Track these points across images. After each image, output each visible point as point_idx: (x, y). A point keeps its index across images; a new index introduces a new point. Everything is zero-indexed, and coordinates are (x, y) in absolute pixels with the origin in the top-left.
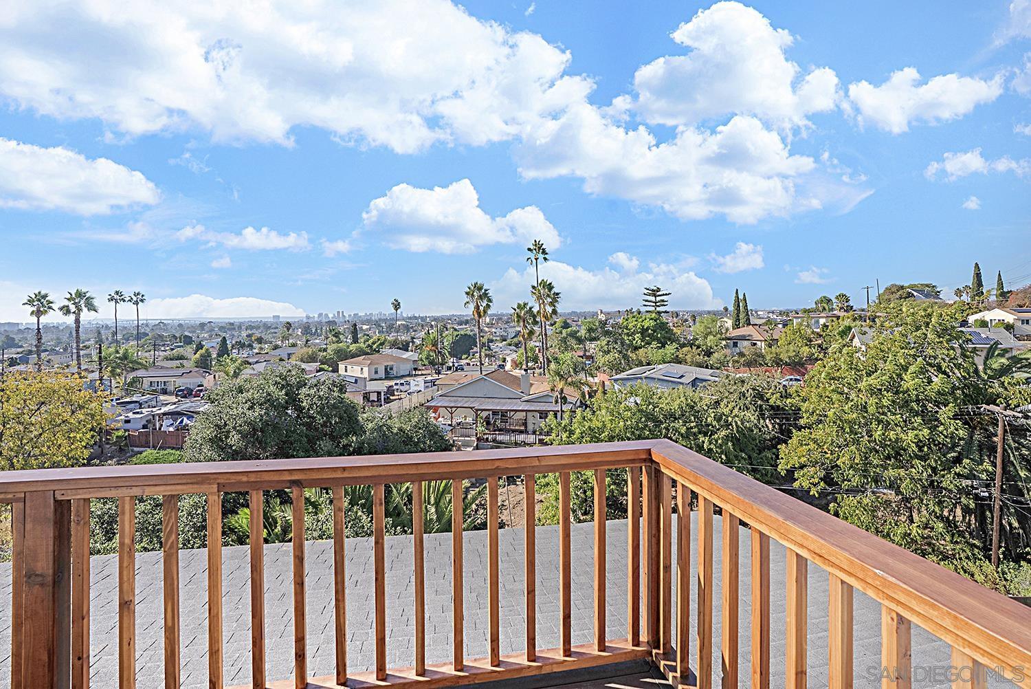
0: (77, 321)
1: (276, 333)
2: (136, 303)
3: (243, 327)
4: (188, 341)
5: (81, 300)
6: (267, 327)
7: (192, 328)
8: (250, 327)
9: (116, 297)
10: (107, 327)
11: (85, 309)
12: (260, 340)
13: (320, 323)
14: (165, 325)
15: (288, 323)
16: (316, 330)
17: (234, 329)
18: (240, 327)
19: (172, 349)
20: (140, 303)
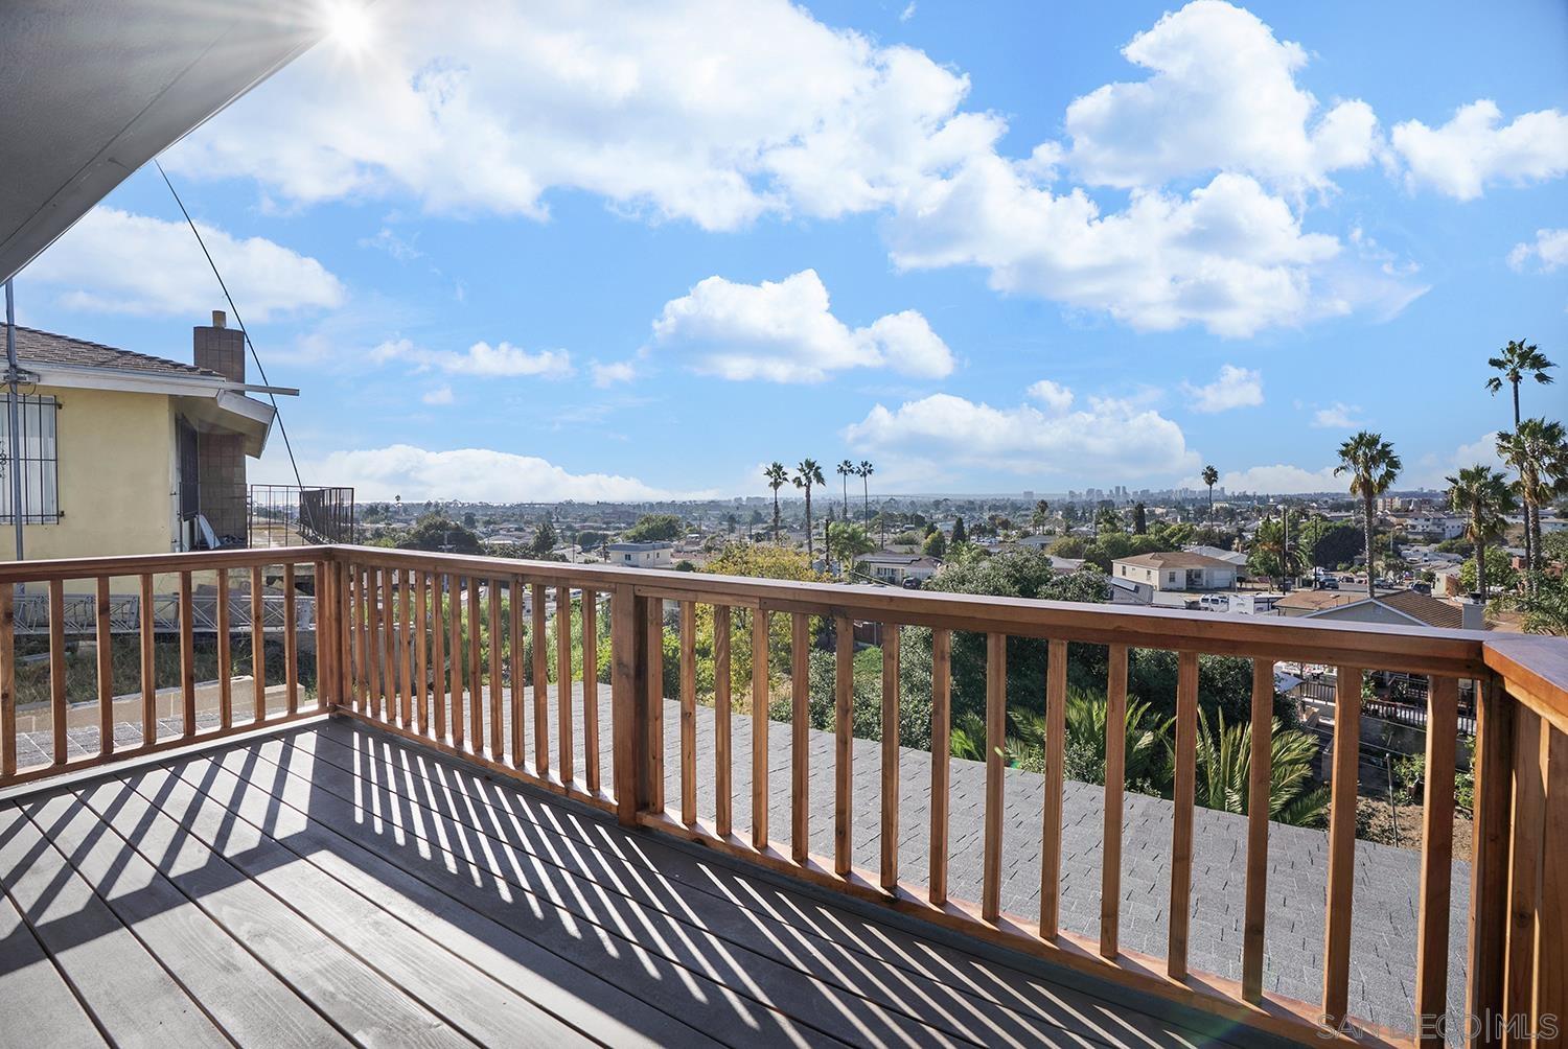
0: (808, 495)
1: (1027, 516)
2: (864, 475)
3: (985, 507)
4: (919, 521)
5: (812, 471)
6: (1015, 507)
7: (926, 507)
8: (994, 507)
9: (845, 468)
10: (839, 504)
11: (814, 481)
12: (1006, 525)
13: (1090, 504)
14: (896, 502)
15: (1043, 502)
16: (1084, 513)
17: (975, 509)
18: (981, 507)
19: (903, 532)
20: (868, 475)
